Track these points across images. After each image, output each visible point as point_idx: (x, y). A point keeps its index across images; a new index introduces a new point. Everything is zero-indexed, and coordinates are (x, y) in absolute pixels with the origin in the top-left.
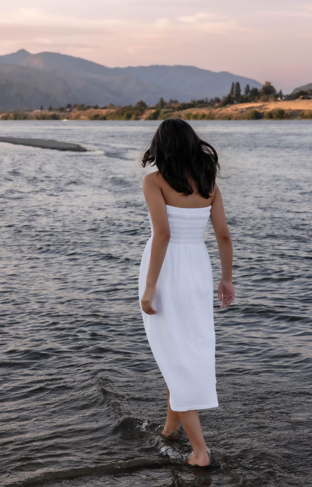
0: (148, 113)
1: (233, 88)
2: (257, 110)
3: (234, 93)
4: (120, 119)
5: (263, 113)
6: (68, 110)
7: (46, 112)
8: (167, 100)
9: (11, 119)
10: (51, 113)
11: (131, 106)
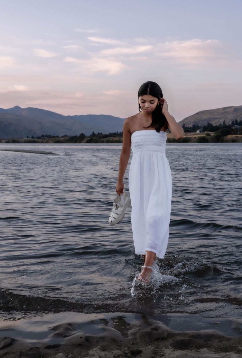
0: (85, 140)
4: (70, 143)
6: (42, 138)
7: (30, 139)
8: (96, 133)
10: (33, 140)
11: (77, 136)
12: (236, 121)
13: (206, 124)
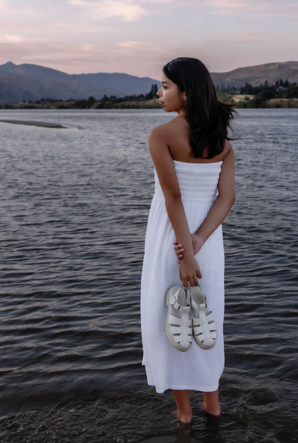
0: (96, 105)
1: (152, 88)
3: (153, 91)
4: (77, 108)
6: (42, 102)
7: (27, 103)
8: (109, 96)
9: (3, 108)
10: (31, 105)
11: (84, 100)
12: (281, 81)
13: (243, 85)
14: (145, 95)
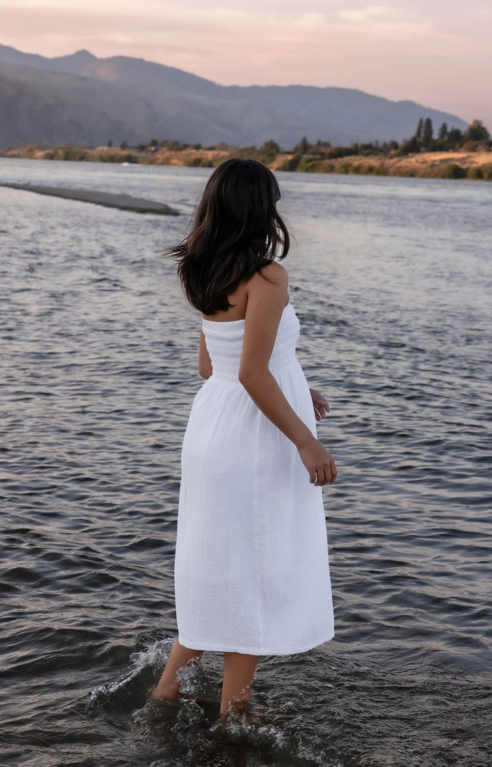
0: (280, 160)
1: (421, 127)
2: (458, 164)
3: (422, 134)
5: (467, 169)
6: (153, 149)
7: (117, 151)
8: (312, 141)
9: (59, 158)
10: (125, 153)
11: (253, 148)
14: (400, 143)
